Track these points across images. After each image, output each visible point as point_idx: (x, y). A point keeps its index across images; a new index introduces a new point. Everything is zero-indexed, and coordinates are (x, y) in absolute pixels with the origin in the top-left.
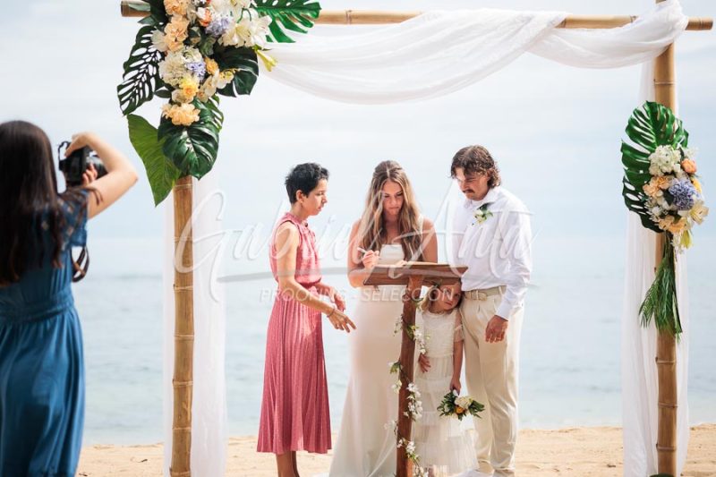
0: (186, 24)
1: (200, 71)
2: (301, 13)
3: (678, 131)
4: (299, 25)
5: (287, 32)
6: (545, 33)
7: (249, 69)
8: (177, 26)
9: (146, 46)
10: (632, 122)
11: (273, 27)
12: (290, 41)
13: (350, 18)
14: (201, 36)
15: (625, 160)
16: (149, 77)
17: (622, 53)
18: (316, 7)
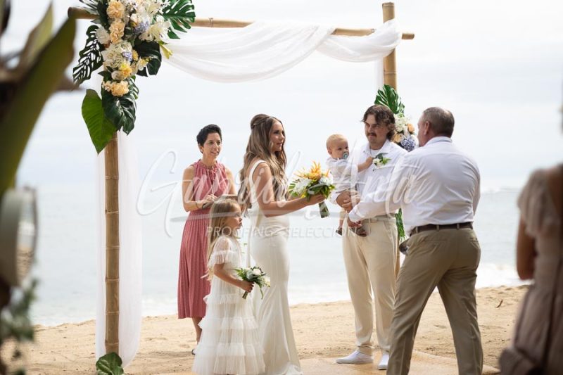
0: (124, 25)
1: (131, 58)
2: (184, 19)
3: (400, 104)
4: (183, 27)
5: (175, 31)
7: (156, 57)
9: (93, 39)
10: (378, 98)
12: (177, 38)
13: (212, 23)
14: (132, 33)
16: (91, 61)
18: (193, 15)
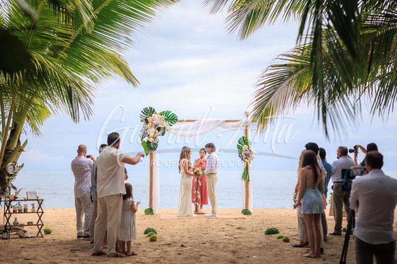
3: (249, 142)
4: (174, 123)
5: (172, 124)
7: (164, 131)
8: (150, 124)
9: (145, 127)
11: (169, 123)
14: (154, 126)
15: (238, 148)
16: (145, 133)
18: (177, 119)
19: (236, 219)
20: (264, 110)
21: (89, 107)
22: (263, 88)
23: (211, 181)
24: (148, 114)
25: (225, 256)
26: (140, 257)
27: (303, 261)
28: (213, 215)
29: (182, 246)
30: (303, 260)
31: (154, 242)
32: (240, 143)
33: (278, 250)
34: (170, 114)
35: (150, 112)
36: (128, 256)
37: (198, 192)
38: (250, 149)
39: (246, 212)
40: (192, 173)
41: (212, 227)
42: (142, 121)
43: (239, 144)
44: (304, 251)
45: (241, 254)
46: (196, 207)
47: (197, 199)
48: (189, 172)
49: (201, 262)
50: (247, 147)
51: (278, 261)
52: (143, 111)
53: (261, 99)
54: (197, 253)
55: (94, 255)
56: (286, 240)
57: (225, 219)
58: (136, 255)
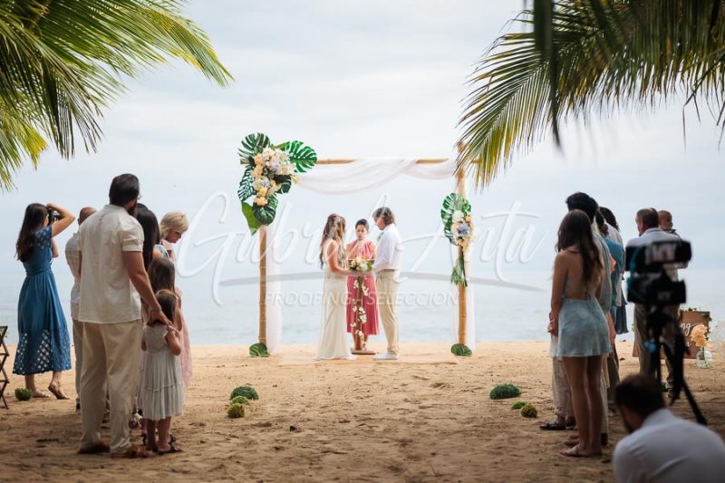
0: (262, 167)
1: (268, 185)
2: (309, 161)
3: (466, 205)
4: (309, 165)
5: (304, 168)
6: (410, 166)
7: (287, 183)
8: (258, 169)
9: (248, 175)
10: (445, 201)
11: (298, 166)
12: (305, 172)
13: (329, 162)
14: (268, 172)
15: (443, 217)
16: (250, 187)
17: (441, 174)
18: (315, 159)
19: (436, 364)
20: (490, 133)
21: (94, 123)
22: (488, 85)
23: (386, 285)
24: (255, 149)
25: (382, 453)
26: (187, 456)
27: (557, 465)
28: (389, 356)
29: (292, 428)
30: (557, 462)
31: (235, 420)
32: (446, 207)
33: (506, 436)
34: (302, 147)
35: (260, 144)
36: (161, 454)
37: (361, 309)
38: (467, 218)
39: (460, 350)
40: (347, 269)
41: (381, 383)
42: (242, 163)
43: (444, 209)
44: (565, 440)
45: (420, 448)
46: (357, 340)
47: (359, 323)
48: (341, 269)
49: (320, 468)
50: (462, 214)
51: (500, 466)
52: (246, 142)
53: (482, 111)
54: (319, 445)
55: (82, 452)
56: (530, 413)
57: (412, 364)
58: (180, 451)
